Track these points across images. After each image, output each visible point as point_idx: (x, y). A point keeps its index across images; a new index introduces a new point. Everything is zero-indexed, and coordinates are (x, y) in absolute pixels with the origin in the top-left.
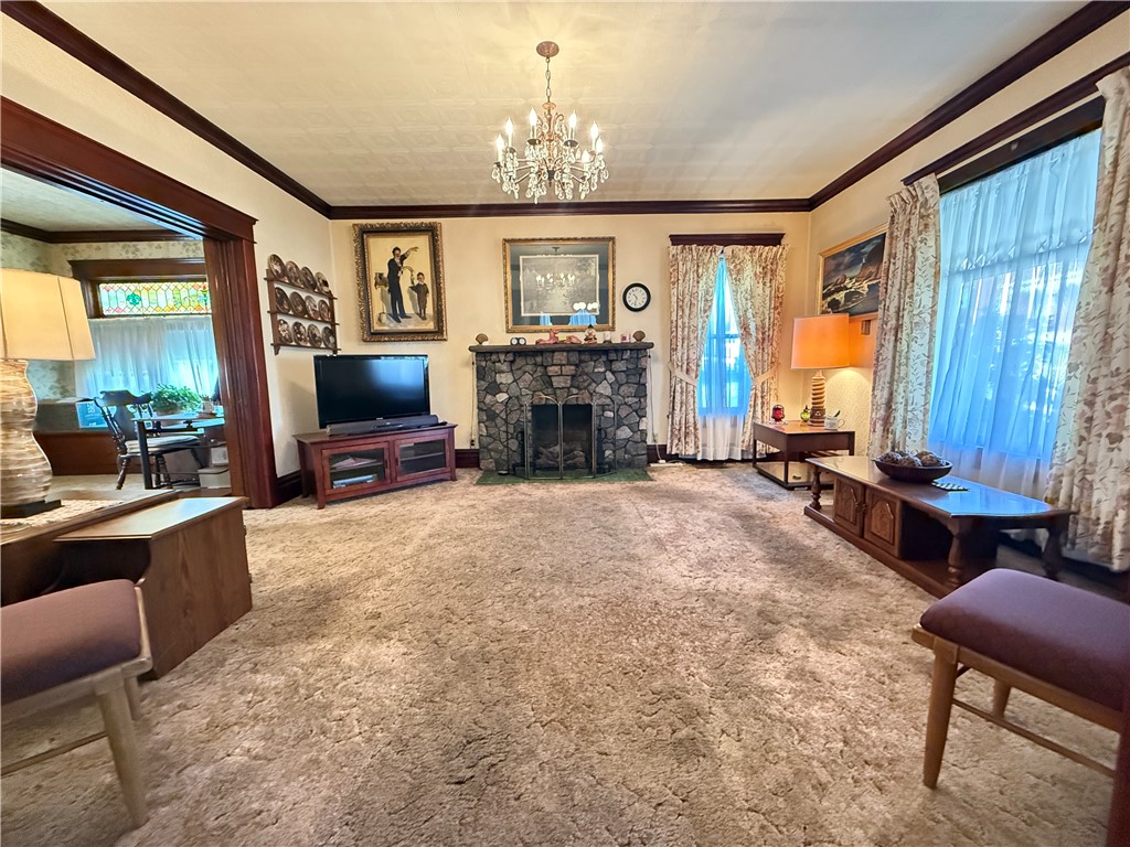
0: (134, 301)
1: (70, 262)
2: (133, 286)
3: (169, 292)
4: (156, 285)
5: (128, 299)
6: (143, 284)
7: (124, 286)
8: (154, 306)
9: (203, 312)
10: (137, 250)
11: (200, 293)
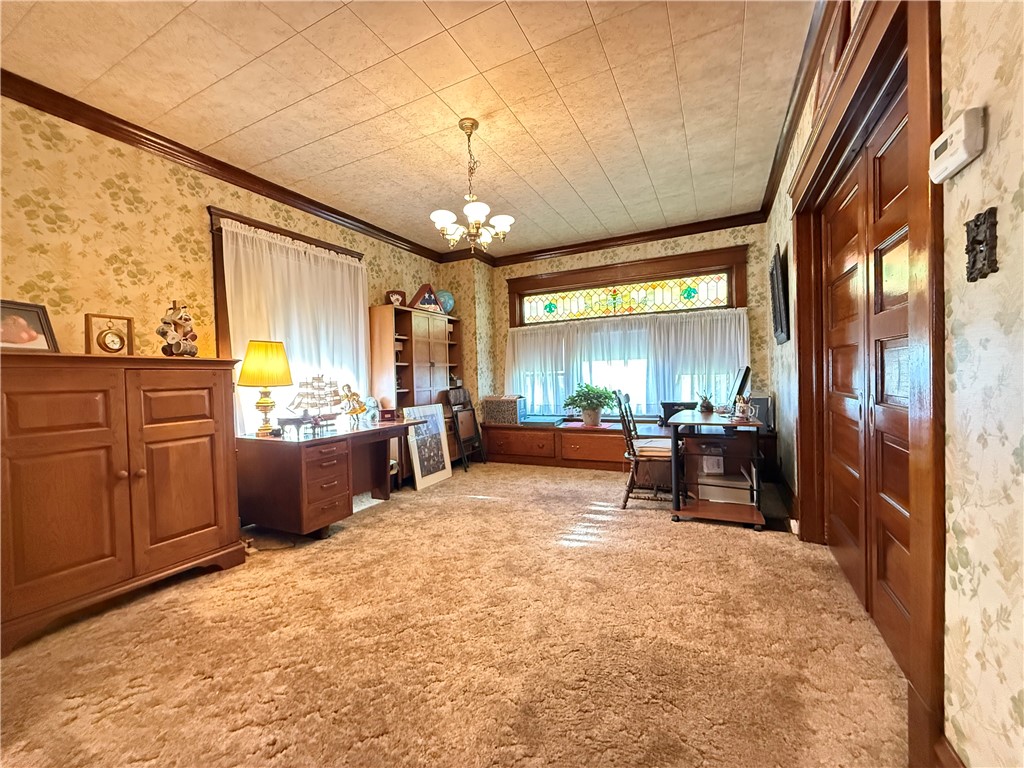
0: (550, 309)
1: (507, 281)
2: (550, 296)
3: (581, 300)
4: (570, 294)
5: (545, 308)
6: (560, 294)
7: (543, 297)
8: (567, 312)
9: (611, 314)
10: (561, 264)
11: (610, 297)
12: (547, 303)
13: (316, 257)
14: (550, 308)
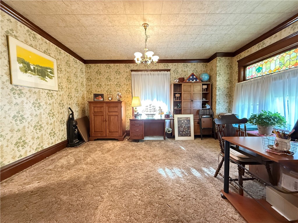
1: (238, 61)
2: (259, 64)
3: (277, 61)
4: (270, 59)
5: (256, 70)
6: (264, 61)
7: (255, 65)
8: (268, 70)
12: (258, 67)
13: (153, 74)
14: (259, 70)
